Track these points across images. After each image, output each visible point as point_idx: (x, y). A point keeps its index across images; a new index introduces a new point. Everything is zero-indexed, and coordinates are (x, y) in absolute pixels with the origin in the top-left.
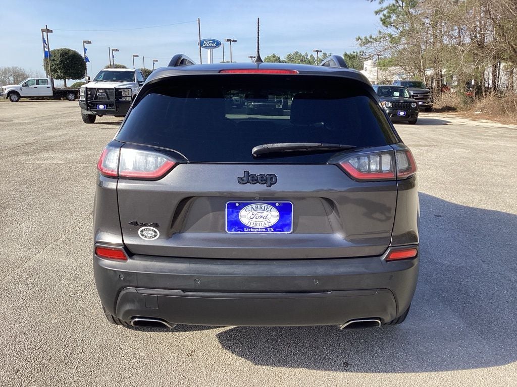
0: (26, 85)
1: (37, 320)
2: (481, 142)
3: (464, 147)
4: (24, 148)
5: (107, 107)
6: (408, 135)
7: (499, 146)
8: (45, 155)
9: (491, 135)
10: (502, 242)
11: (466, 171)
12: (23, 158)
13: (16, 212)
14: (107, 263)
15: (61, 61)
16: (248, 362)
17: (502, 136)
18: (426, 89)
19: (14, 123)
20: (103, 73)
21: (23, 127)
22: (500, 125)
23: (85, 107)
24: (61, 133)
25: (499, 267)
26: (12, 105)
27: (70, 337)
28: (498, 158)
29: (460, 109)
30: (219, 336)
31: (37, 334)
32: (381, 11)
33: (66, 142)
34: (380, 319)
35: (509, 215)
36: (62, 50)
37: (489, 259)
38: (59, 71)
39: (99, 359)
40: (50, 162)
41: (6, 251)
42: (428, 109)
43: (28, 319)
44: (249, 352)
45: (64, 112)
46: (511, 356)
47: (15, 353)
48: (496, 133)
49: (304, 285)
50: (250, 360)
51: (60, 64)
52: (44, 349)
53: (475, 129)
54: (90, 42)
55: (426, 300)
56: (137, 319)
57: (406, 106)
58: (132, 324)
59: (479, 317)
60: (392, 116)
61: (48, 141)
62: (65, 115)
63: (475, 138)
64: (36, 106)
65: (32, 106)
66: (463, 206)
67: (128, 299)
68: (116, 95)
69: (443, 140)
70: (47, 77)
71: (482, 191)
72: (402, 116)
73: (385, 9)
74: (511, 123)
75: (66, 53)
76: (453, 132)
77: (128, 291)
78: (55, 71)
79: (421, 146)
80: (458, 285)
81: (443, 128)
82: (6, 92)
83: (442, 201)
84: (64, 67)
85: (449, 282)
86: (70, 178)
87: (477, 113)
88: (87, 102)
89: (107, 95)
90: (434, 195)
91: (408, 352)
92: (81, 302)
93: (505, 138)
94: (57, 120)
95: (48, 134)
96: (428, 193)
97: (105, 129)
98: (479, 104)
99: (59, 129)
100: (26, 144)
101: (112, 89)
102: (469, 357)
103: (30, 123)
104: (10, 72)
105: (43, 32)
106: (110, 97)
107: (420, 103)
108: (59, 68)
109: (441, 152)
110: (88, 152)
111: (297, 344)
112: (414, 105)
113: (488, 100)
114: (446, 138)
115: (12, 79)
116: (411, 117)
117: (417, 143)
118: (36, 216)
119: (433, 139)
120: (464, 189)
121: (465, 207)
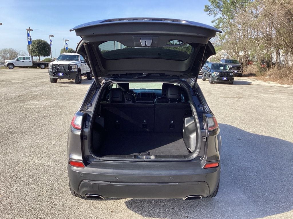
0: (18, 60)
1: (36, 194)
2: (268, 96)
3: (258, 98)
4: (19, 98)
5: (64, 74)
6: (228, 91)
7: (277, 98)
8: (31, 102)
9: (273, 91)
10: (270, 154)
11: (257, 113)
12: (19, 104)
13: (19, 136)
14: (75, 168)
15: (38, 46)
16: (140, 215)
17: (279, 92)
18: (239, 64)
19: (12, 83)
20: (62, 56)
21: (18, 85)
22: (279, 85)
23: (52, 74)
24: (39, 89)
25: (267, 168)
26: (10, 71)
27: (53, 203)
28: (276, 106)
29: (258, 75)
30: (126, 203)
31: (37, 201)
32: (214, 21)
33: (42, 94)
34: (202, 196)
35: (277, 139)
36: (38, 40)
37: (263, 164)
38: (36, 52)
39: (68, 213)
40: (34, 106)
41: (17, 158)
42: (240, 75)
43: (32, 193)
44: (140, 210)
45: (40, 76)
46: (267, 213)
47: (27, 211)
48: (276, 90)
49: (166, 180)
50: (141, 215)
51: (37, 48)
52: (42, 209)
53: (265, 88)
54: (53, 36)
55: (228, 185)
56: (88, 195)
57: (227, 74)
58: (86, 197)
59: (254, 194)
60: (220, 80)
61: (32, 94)
62: (40, 78)
63: (264, 93)
64: (23, 72)
65: (22, 72)
66: (253, 134)
67: (85, 185)
68: (69, 68)
69: (247, 94)
70: (29, 55)
71: (264, 125)
72: (225, 80)
73: (217, 20)
74: (286, 84)
75: (40, 42)
76: (252, 89)
77: (85, 182)
78: (34, 51)
79: (234, 98)
80: (245, 177)
81: (247, 87)
82: (7, 63)
83: (242, 131)
84: (39, 50)
85: (241, 175)
86: (46, 116)
87: (267, 77)
88: (53, 72)
89: (64, 68)
90: (238, 128)
91: (217, 211)
92: (57, 185)
93: (281, 93)
94: (36, 81)
95: (33, 90)
96: (235, 126)
97: (63, 86)
98: (269, 73)
99: (38, 86)
100: (21, 96)
101: (67, 65)
102: (246, 214)
103: (21, 83)
104: (7, 51)
105: (27, 31)
106: (66, 69)
107: (236, 72)
108: (36, 50)
109: (245, 101)
110: (54, 101)
111: (164, 207)
112: (231, 74)
113: (273, 70)
114: (248, 93)
115: (8, 55)
116: (230, 80)
117: (233, 96)
118: (30, 138)
119: (241, 94)
120: (255, 124)
121: (254, 134)
